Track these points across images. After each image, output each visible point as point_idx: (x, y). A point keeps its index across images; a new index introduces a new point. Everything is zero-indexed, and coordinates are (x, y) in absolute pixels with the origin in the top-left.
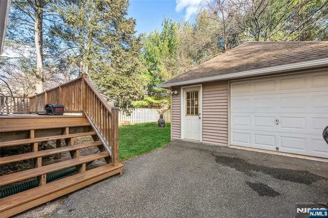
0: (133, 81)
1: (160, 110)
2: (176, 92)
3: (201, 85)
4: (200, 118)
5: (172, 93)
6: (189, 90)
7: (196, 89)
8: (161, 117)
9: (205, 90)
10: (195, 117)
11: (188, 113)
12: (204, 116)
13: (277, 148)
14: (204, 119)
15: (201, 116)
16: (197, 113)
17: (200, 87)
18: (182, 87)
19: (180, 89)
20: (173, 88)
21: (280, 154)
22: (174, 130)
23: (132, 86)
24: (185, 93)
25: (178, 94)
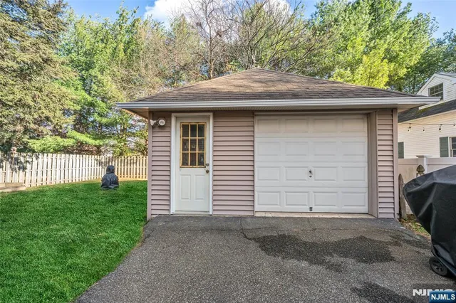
0: (37, 93)
1: (103, 158)
2: (162, 122)
3: (211, 114)
4: (208, 172)
5: (152, 122)
6: (186, 121)
7: (201, 121)
8: (110, 170)
9: (217, 124)
10: (199, 171)
11: (184, 163)
12: (216, 168)
13: (311, 208)
14: (216, 173)
15: (211, 168)
16: (202, 163)
17: (209, 117)
18: (173, 114)
19: (170, 117)
20: (154, 114)
21: (317, 216)
22: (154, 197)
23: (32, 104)
24: (179, 125)
25: (166, 127)
